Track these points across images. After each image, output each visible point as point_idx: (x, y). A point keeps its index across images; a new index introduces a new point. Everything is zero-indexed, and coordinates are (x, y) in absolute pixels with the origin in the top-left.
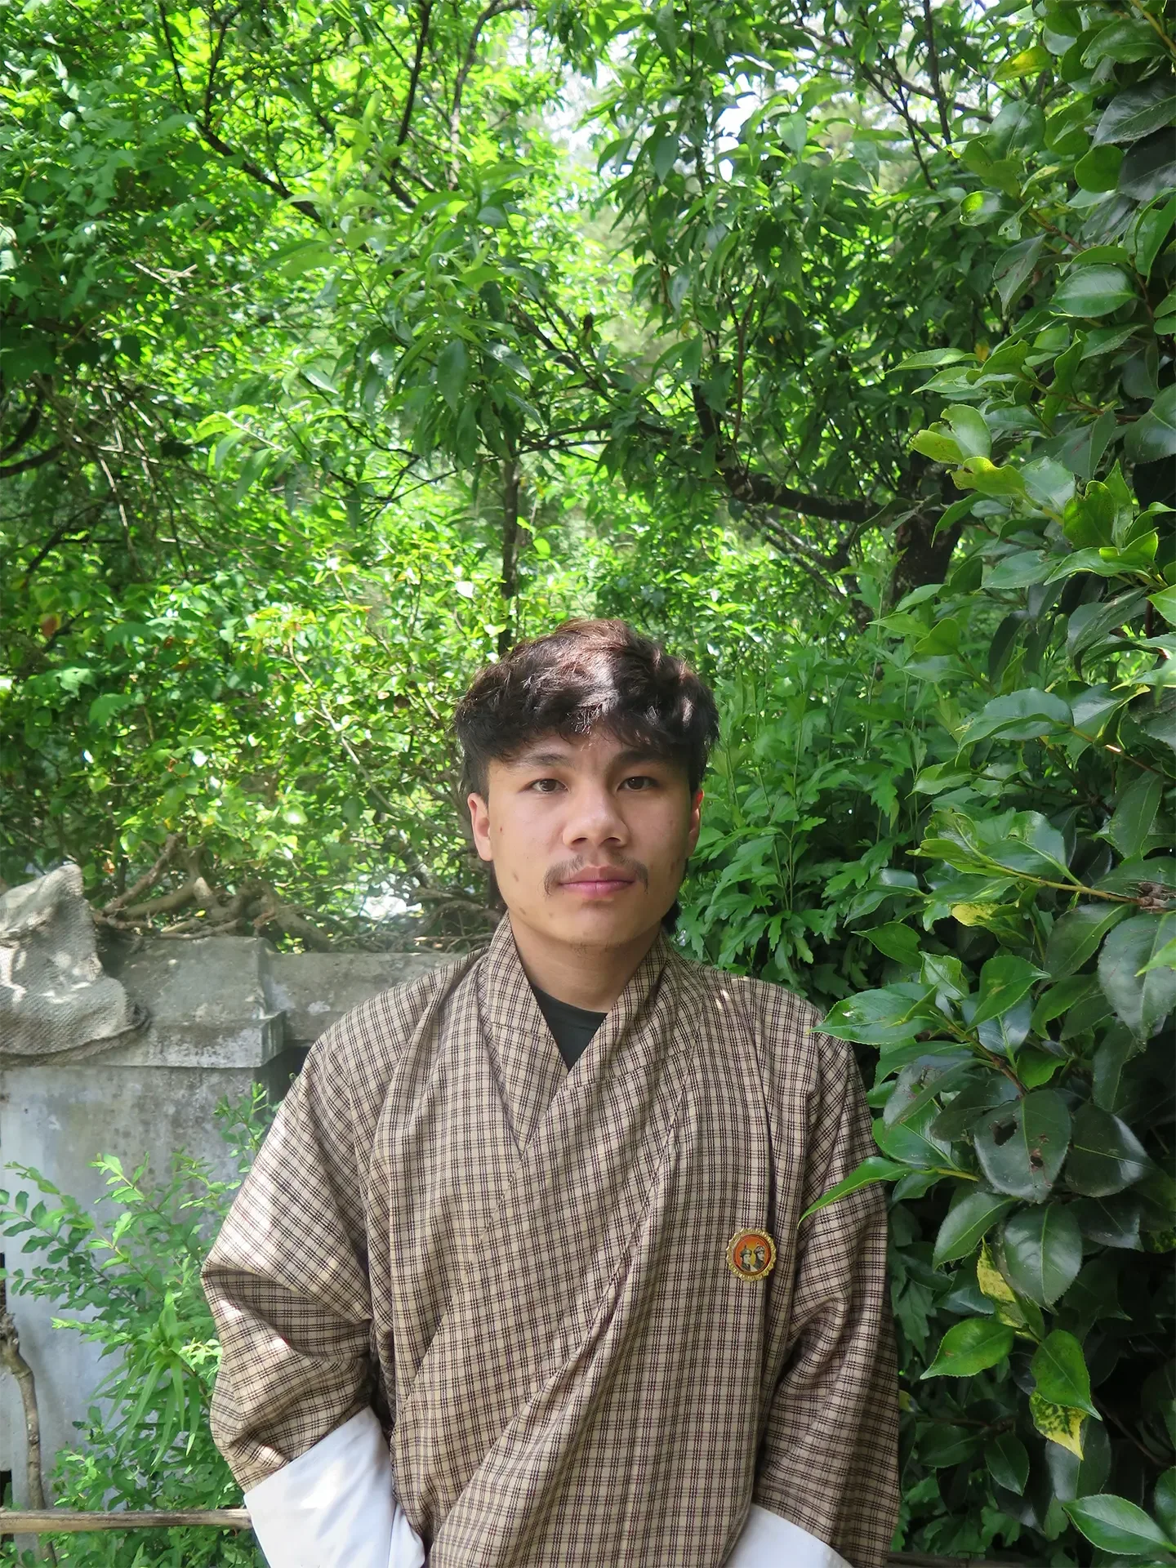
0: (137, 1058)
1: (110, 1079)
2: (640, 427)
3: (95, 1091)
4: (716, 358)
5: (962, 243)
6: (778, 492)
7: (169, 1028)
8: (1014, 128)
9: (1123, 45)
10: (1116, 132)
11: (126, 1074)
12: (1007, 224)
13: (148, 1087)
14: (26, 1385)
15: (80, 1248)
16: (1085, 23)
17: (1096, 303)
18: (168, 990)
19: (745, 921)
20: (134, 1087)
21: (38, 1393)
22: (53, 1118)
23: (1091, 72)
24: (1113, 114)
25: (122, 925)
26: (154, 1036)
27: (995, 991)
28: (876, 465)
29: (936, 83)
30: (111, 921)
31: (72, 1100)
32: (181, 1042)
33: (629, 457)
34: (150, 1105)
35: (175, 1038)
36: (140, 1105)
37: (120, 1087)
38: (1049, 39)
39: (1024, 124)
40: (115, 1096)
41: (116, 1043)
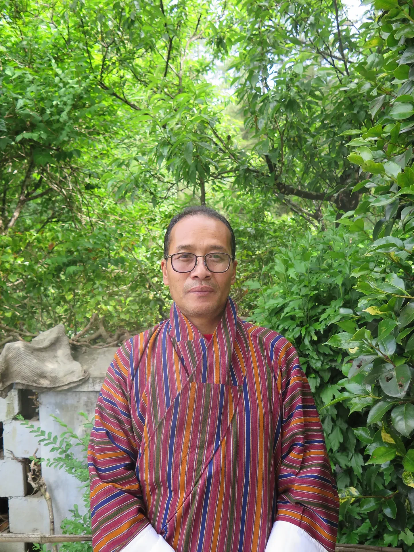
0: (85, 388)
1: (76, 396)
2: (248, 170)
3: (71, 400)
4: (273, 147)
5: (354, 105)
6: (295, 191)
7: (96, 378)
8: (374, 62)
9: (408, 33)
10: (407, 60)
11: (82, 394)
12: (373, 91)
13: (89, 398)
14: (49, 503)
15: (69, 452)
16: (394, 28)
17: (403, 115)
18: (94, 366)
19: (294, 329)
20: (84, 398)
21: (53, 505)
22: (57, 410)
23: (398, 41)
24: (406, 54)
25: (79, 344)
26: (91, 380)
27: (383, 331)
28: (328, 181)
29: (342, 54)
30: (75, 343)
31: (63, 404)
32: (100, 382)
33: (245, 180)
34: (90, 405)
35: (98, 381)
36: (86, 405)
37: (80, 399)
38: (382, 34)
39: (377, 60)
40: (78, 402)
41: (78, 383)
